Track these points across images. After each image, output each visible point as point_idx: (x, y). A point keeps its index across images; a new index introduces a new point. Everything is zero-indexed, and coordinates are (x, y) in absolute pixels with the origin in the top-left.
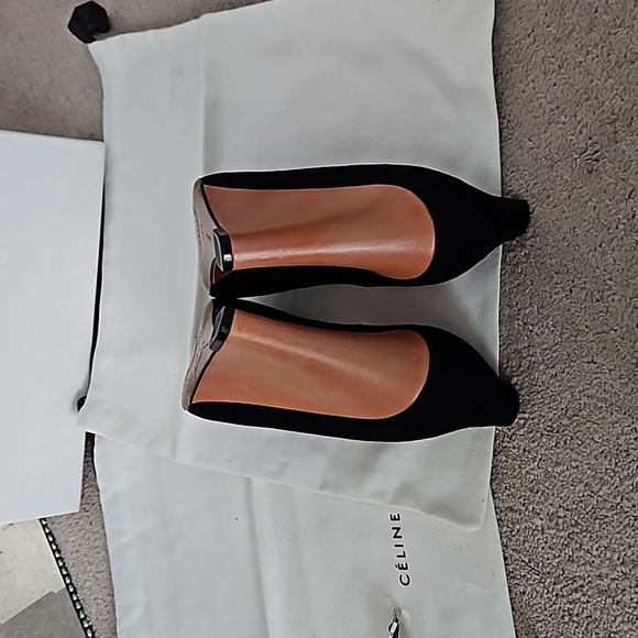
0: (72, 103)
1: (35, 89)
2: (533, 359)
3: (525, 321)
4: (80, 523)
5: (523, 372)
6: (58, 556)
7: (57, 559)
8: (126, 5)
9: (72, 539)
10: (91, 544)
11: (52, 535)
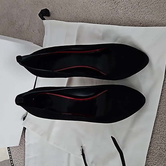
0: (35, 33)
1: (24, 25)
2: (162, 147)
3: (161, 136)
4: (18, 148)
5: (158, 149)
6: (10, 154)
7: (10, 155)
8: (56, 11)
9: (15, 151)
10: (20, 154)
11: (9, 148)
